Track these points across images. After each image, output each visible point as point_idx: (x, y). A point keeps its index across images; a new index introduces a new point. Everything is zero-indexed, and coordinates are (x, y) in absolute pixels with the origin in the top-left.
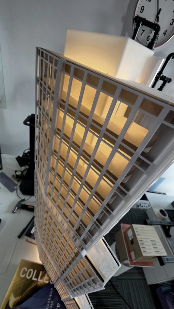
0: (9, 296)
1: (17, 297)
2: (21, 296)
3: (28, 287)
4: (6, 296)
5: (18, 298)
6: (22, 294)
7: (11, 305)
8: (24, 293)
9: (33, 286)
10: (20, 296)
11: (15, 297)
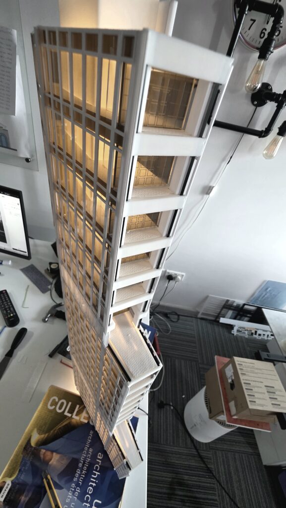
0: (31, 431)
1: (42, 434)
2: (47, 434)
3: (57, 424)
4: (27, 430)
5: (43, 436)
6: (48, 431)
7: (33, 443)
8: (51, 430)
9: (64, 424)
10: (45, 434)
11: (39, 434)
